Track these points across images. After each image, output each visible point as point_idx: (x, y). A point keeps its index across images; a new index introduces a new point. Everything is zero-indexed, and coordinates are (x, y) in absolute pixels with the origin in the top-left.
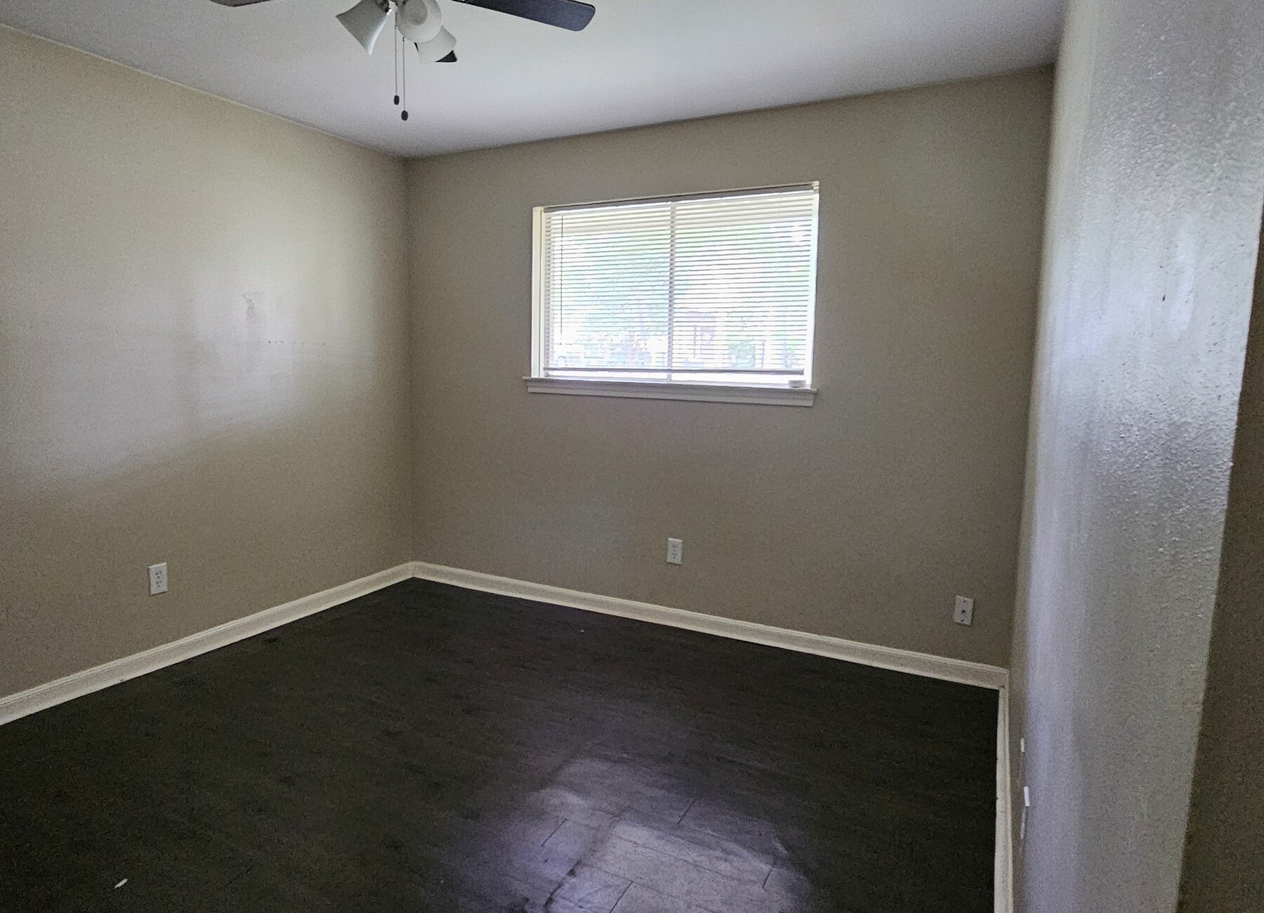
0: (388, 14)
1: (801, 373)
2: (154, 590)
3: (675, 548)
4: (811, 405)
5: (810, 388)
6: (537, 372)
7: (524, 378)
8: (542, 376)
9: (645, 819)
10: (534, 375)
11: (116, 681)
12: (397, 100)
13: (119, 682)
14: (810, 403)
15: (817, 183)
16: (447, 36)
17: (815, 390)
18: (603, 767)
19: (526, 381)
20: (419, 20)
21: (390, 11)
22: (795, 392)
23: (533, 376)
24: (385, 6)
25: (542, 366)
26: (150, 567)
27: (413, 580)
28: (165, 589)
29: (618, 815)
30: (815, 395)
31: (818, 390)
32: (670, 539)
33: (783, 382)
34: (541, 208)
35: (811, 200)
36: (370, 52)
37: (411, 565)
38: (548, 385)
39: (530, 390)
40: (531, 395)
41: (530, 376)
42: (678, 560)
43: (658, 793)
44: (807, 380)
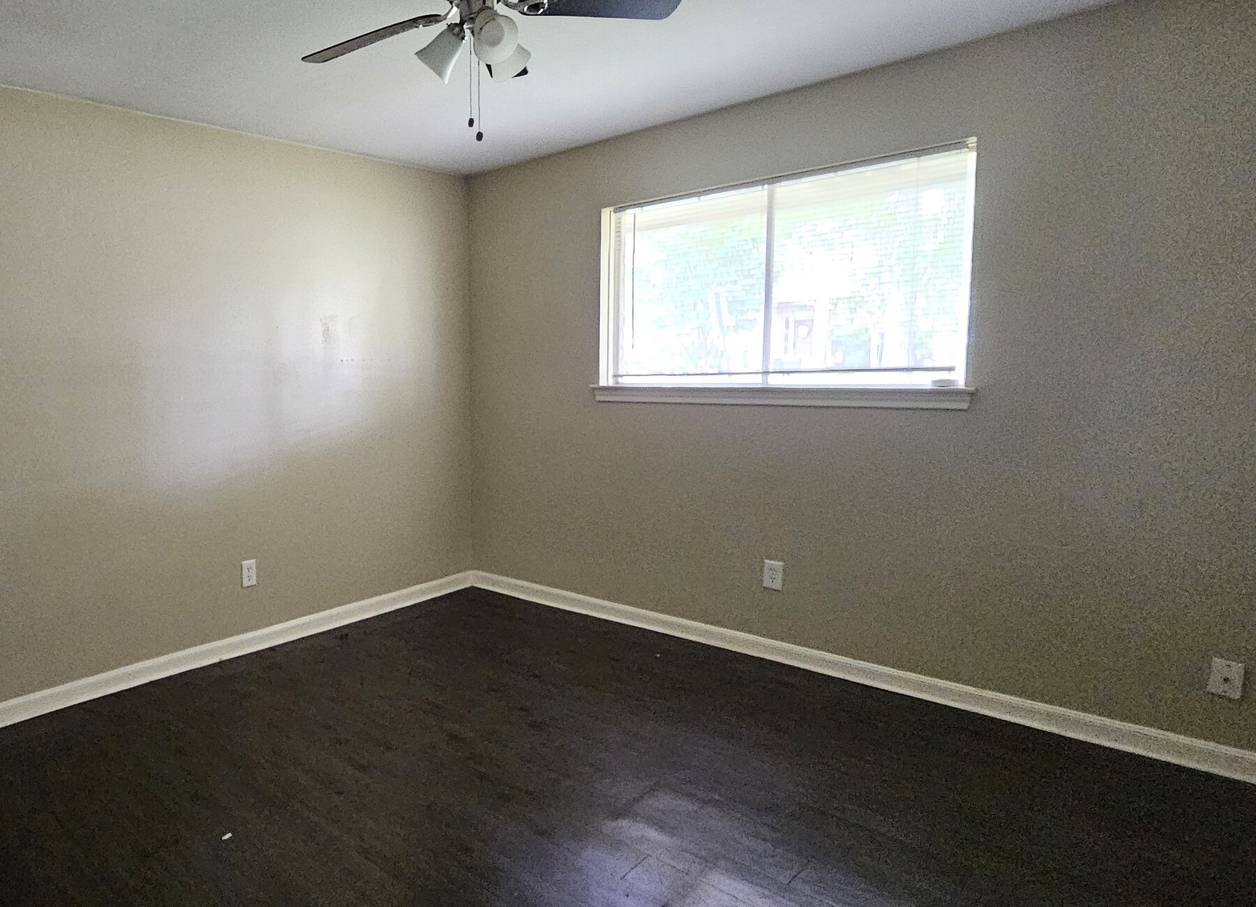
0: (464, 41)
1: (950, 369)
2: (246, 583)
3: (773, 573)
4: (966, 408)
5: (964, 388)
6: (605, 380)
7: (592, 386)
8: (611, 383)
9: (744, 872)
10: (603, 382)
11: (216, 660)
12: (471, 122)
13: (218, 661)
14: (965, 406)
15: (974, 139)
16: (523, 52)
17: (972, 389)
18: (692, 807)
19: (594, 389)
20: (495, 42)
21: (466, 38)
22: (943, 392)
23: (601, 385)
24: (461, 35)
25: (611, 373)
26: (243, 563)
27: (472, 589)
28: (254, 582)
29: (710, 861)
30: (972, 395)
31: (977, 390)
32: (766, 561)
33: (924, 381)
34: (612, 209)
35: (965, 161)
36: (446, 81)
37: (471, 573)
38: (620, 392)
39: (599, 398)
40: (599, 404)
41: (598, 383)
42: (777, 585)
43: (760, 846)
44: (959, 378)
